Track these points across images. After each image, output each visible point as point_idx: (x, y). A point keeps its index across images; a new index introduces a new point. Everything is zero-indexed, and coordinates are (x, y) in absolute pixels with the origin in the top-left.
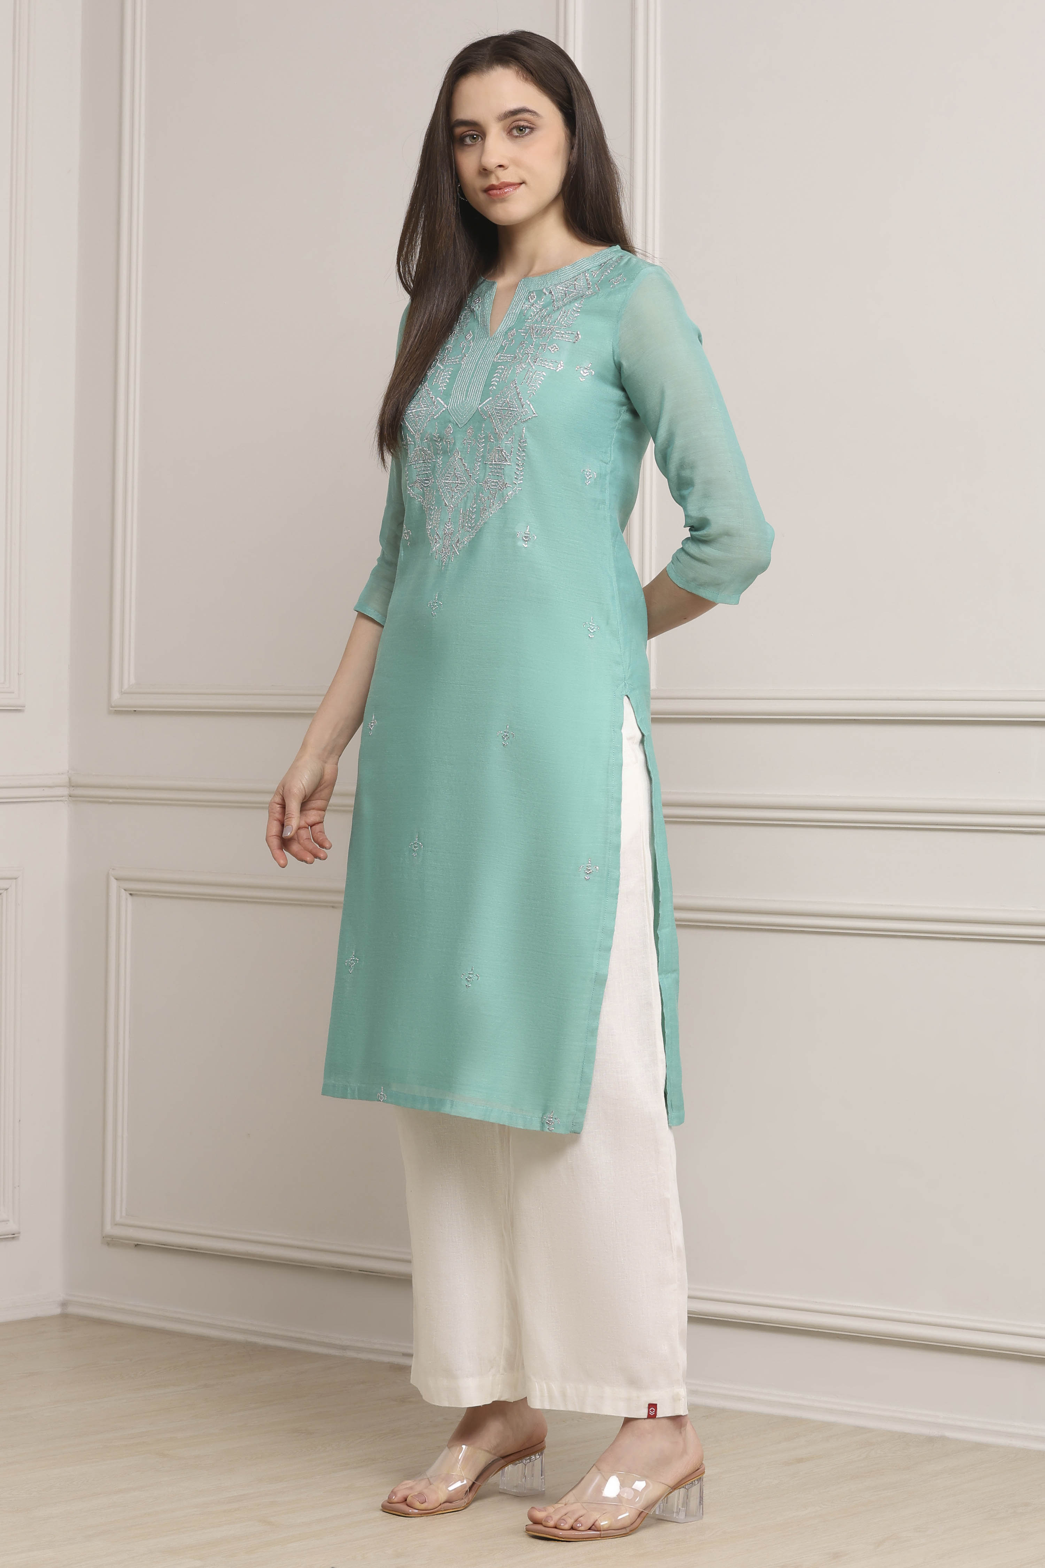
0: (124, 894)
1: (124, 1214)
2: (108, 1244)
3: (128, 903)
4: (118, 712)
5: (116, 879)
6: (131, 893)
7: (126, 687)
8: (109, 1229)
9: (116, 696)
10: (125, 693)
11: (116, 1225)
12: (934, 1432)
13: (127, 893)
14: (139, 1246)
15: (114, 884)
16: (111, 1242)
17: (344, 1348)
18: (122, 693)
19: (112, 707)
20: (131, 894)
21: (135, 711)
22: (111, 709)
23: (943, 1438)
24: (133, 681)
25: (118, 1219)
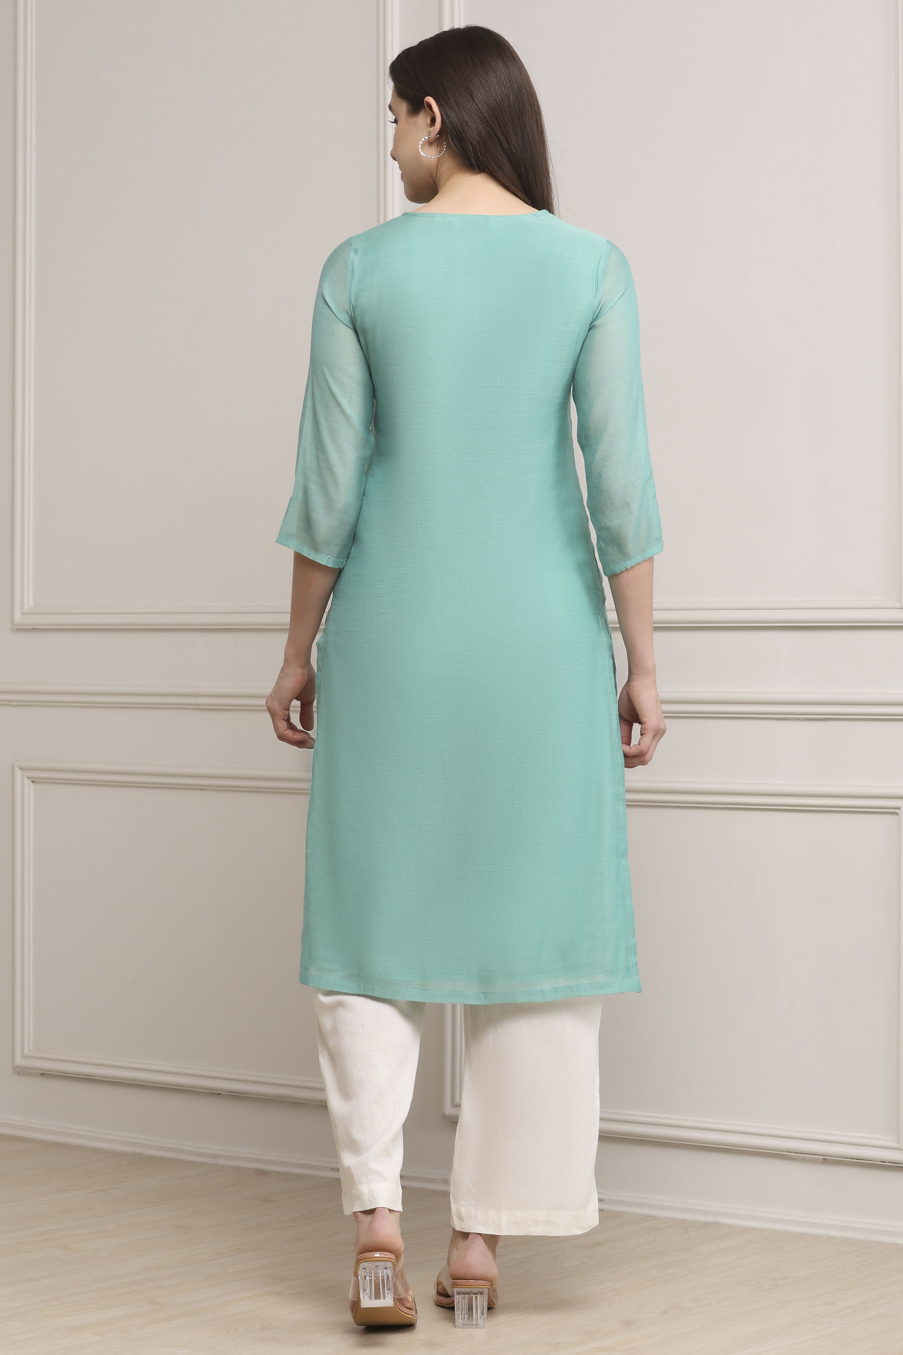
0: (26, 780)
1: (31, 1048)
2: (19, 1073)
3: (31, 789)
4: (19, 630)
5: (20, 769)
6: (33, 780)
7: (26, 608)
8: (19, 1061)
9: (18, 617)
10: (25, 614)
11: (24, 1057)
12: (709, 1219)
13: (30, 781)
14: (44, 1074)
15: (18, 773)
16: (21, 1072)
17: (217, 1157)
18: (23, 614)
19: (15, 626)
20: (33, 782)
21: (34, 628)
22: (14, 627)
23: (717, 1224)
24: (32, 604)
25: (26, 1052)
